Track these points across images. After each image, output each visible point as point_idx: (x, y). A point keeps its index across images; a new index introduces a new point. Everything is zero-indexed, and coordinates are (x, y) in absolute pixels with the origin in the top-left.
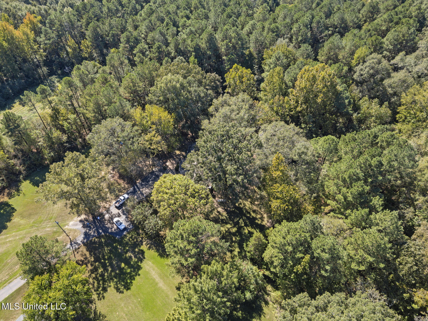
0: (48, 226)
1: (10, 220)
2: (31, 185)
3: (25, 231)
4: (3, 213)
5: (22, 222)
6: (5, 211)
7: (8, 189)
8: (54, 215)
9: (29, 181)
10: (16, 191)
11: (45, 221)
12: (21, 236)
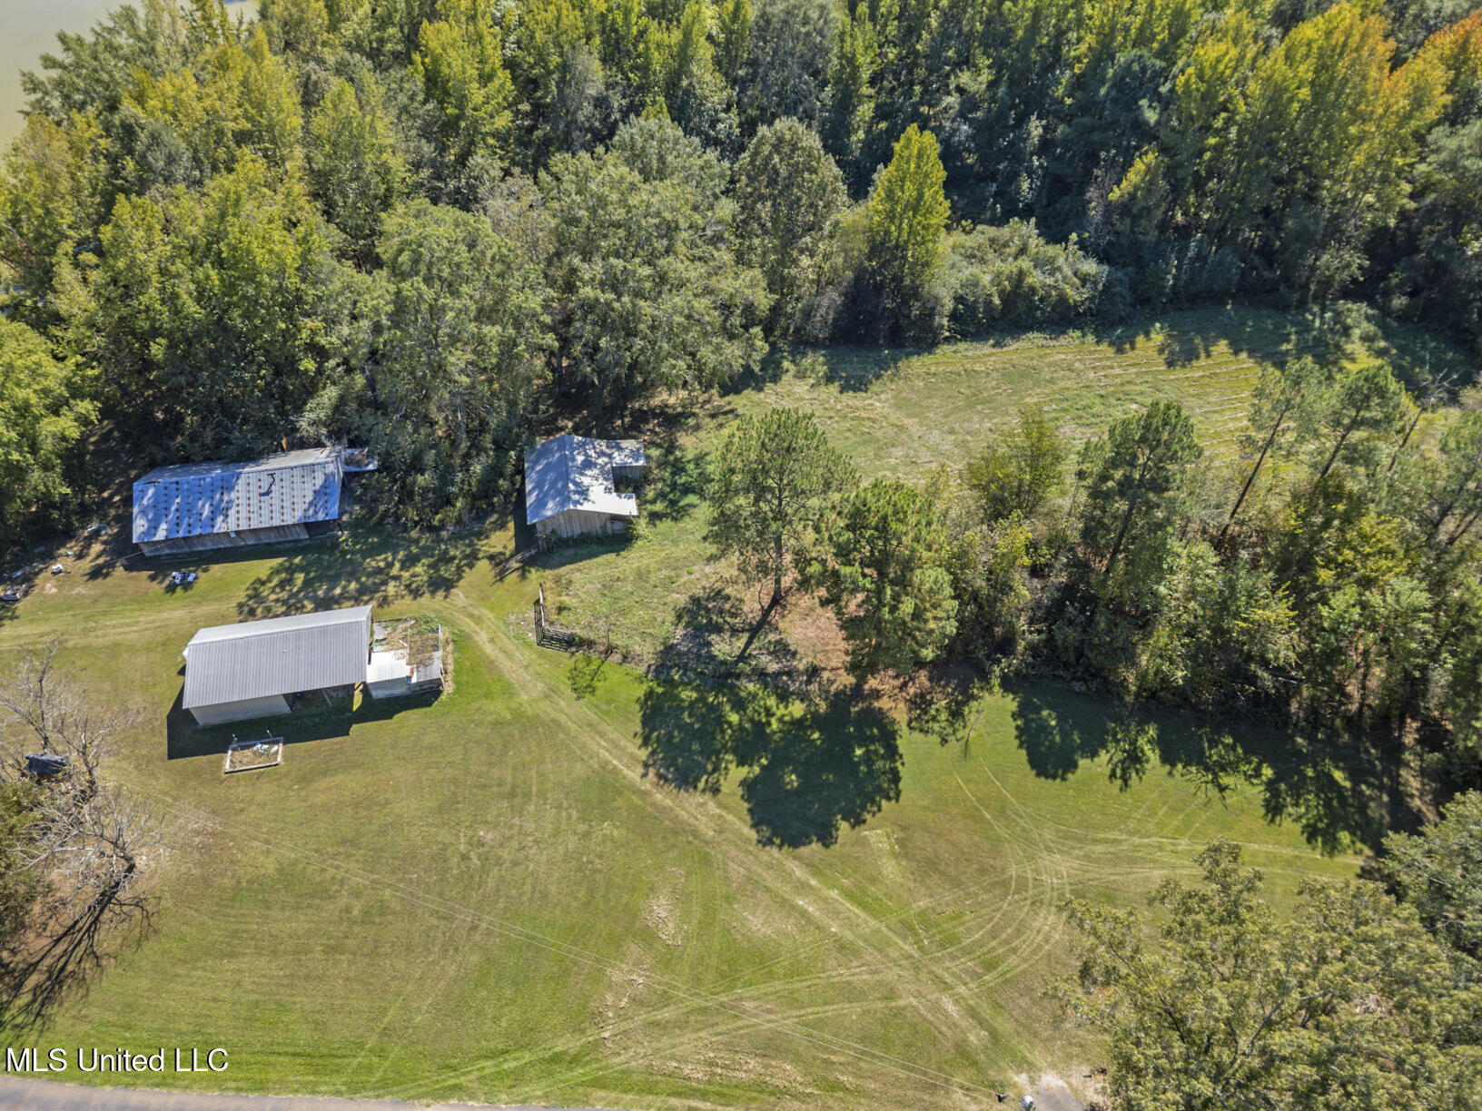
0: (961, 989)
1: (858, 822)
2: (1010, 728)
3: (873, 923)
4: (859, 764)
5: (891, 869)
6: (868, 759)
7: (931, 679)
8: (1013, 960)
9: (1014, 706)
10: (948, 708)
11: (967, 951)
12: (848, 935)
